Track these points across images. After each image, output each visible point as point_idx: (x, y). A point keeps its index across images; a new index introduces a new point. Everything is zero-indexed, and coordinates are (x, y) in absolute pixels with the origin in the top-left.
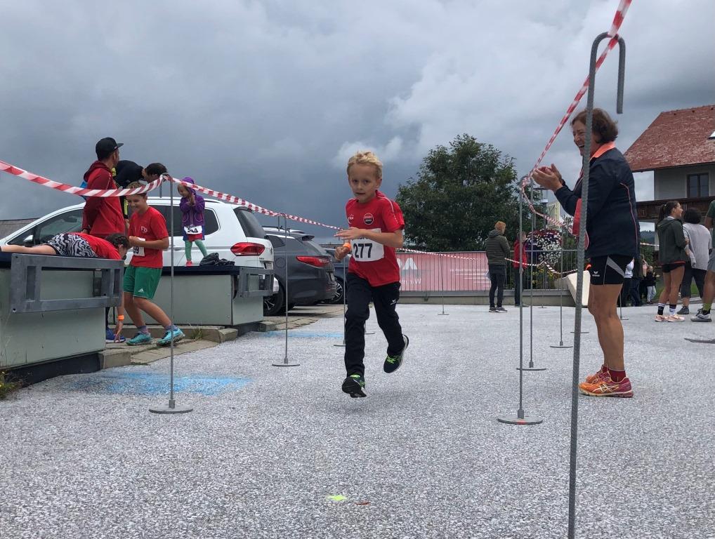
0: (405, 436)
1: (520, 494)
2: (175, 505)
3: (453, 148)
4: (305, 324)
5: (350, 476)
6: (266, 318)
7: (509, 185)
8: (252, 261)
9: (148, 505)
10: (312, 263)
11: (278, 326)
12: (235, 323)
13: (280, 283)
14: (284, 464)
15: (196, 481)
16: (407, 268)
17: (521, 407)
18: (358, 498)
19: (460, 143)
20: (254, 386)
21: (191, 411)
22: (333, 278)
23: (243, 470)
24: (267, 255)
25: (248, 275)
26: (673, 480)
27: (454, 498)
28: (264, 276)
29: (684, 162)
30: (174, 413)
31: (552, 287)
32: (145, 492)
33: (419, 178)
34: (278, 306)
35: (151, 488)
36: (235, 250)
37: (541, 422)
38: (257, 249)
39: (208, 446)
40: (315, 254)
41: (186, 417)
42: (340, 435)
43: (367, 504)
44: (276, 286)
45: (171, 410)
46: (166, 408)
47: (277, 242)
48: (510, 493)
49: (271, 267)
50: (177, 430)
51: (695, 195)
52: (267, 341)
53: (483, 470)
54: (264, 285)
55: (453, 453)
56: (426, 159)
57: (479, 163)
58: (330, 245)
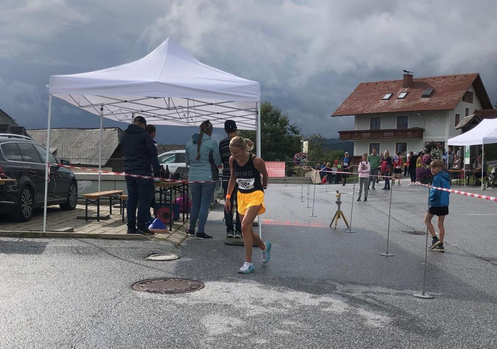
7: (285, 127)
29: (370, 112)
31: (304, 176)
51: (374, 129)
57: (272, 116)
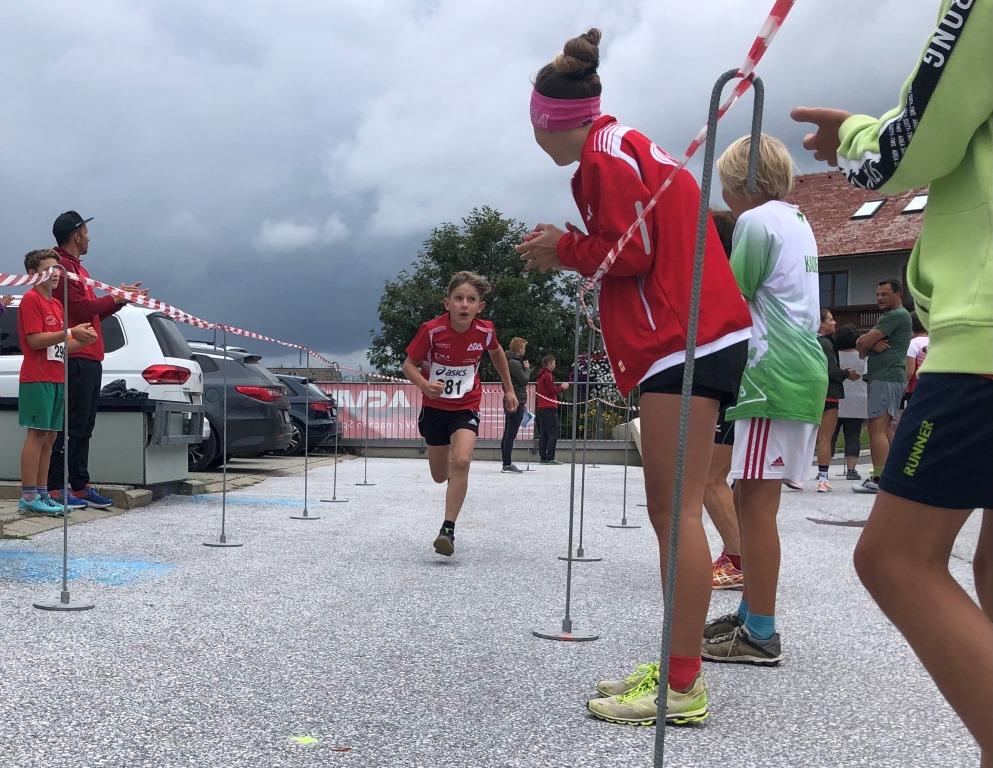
0: (398, 653)
1: (569, 743)
2: (77, 743)
3: (468, 228)
4: (247, 485)
5: (320, 709)
6: (192, 475)
8: (172, 393)
9: (38, 742)
10: (258, 396)
11: (209, 488)
12: (149, 482)
13: (211, 425)
14: (227, 689)
15: (104, 710)
16: (395, 406)
17: (568, 616)
18: (333, 742)
19: (477, 219)
20: (179, 574)
21: (93, 607)
22: (288, 419)
23: (169, 695)
24: (194, 384)
25: (167, 412)
26: (793, 729)
27: (472, 746)
28: (190, 414)
30: (68, 610)
31: (609, 436)
32: (34, 723)
33: (416, 270)
34: (209, 458)
35: (42, 717)
36: (148, 376)
37: (596, 638)
38: (180, 375)
39: (119, 660)
40: (261, 383)
41: (85, 616)
42: (304, 649)
43: (347, 750)
44: (206, 428)
45: (63, 606)
46: (58, 603)
47: (208, 366)
48: (553, 741)
49: (199, 402)
50: (74, 635)
51: (827, 303)
52: (194, 509)
53: (513, 706)
54: (189, 427)
55: (468, 681)
56: (426, 243)
58: (281, 369)
